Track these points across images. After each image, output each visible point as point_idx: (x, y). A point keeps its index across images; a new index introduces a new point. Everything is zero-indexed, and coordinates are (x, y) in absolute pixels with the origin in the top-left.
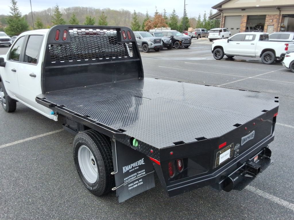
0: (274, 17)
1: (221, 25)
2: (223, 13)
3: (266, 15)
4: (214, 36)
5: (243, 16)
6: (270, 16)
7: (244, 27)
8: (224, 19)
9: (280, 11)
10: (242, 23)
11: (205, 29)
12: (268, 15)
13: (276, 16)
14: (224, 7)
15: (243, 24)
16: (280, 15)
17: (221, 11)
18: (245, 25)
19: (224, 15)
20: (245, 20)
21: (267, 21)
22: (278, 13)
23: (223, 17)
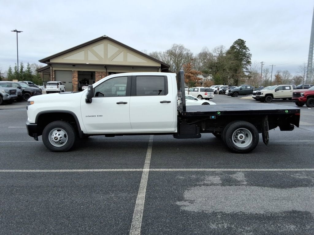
0: (102, 74)
1: (51, 79)
2: (52, 67)
3: (95, 72)
4: (52, 88)
5: (74, 71)
6: (99, 73)
7: (76, 81)
8: (54, 73)
9: (106, 69)
10: (74, 77)
11: (31, 82)
12: (97, 72)
13: (103, 73)
14: (52, 61)
15: (75, 79)
16: (107, 72)
17: (50, 65)
18: (77, 79)
19: (54, 69)
20: (76, 75)
21: (97, 77)
22: (105, 71)
23: (52, 71)
